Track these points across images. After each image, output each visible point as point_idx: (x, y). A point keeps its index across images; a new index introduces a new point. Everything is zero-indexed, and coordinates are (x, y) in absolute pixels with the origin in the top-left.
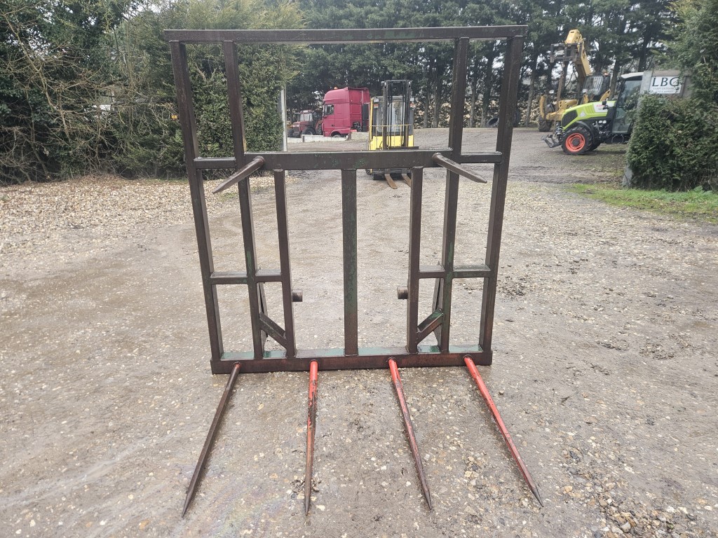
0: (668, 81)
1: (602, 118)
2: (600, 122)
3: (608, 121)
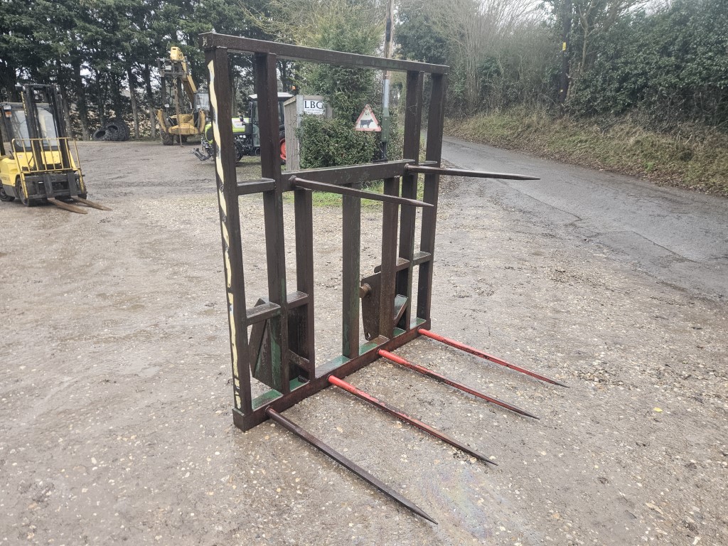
0: (315, 104)
1: (242, 133)
2: (241, 136)
3: (247, 136)
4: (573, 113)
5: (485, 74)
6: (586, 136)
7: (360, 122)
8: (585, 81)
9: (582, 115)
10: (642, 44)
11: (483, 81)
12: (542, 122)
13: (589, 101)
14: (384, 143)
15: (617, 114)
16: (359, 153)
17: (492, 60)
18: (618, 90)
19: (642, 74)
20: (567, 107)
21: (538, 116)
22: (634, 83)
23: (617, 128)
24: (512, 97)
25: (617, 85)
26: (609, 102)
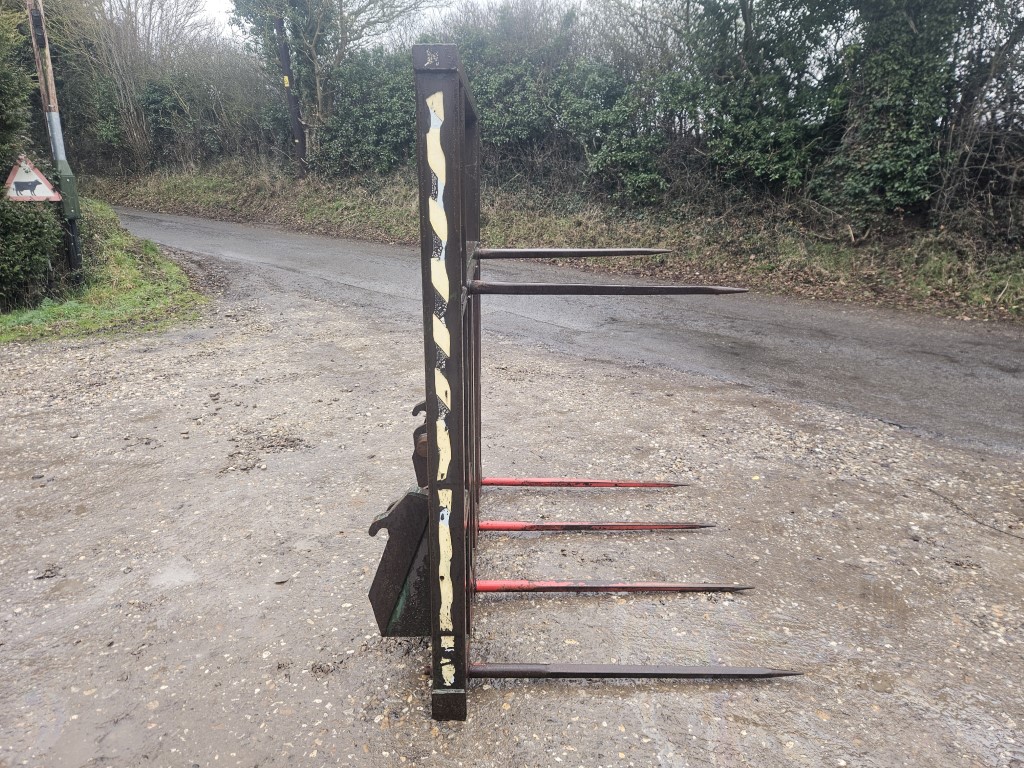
4: (321, 172)
5: (156, 111)
6: (350, 200)
7: (13, 186)
8: (328, 130)
9: (335, 175)
10: (394, 88)
11: (155, 121)
12: (278, 184)
13: (342, 156)
14: (72, 221)
15: (383, 173)
16: (29, 240)
17: (164, 91)
18: (377, 143)
19: (403, 125)
20: (312, 162)
21: (268, 174)
22: (397, 135)
23: (388, 190)
24: (214, 147)
25: (375, 137)
26: (369, 158)
